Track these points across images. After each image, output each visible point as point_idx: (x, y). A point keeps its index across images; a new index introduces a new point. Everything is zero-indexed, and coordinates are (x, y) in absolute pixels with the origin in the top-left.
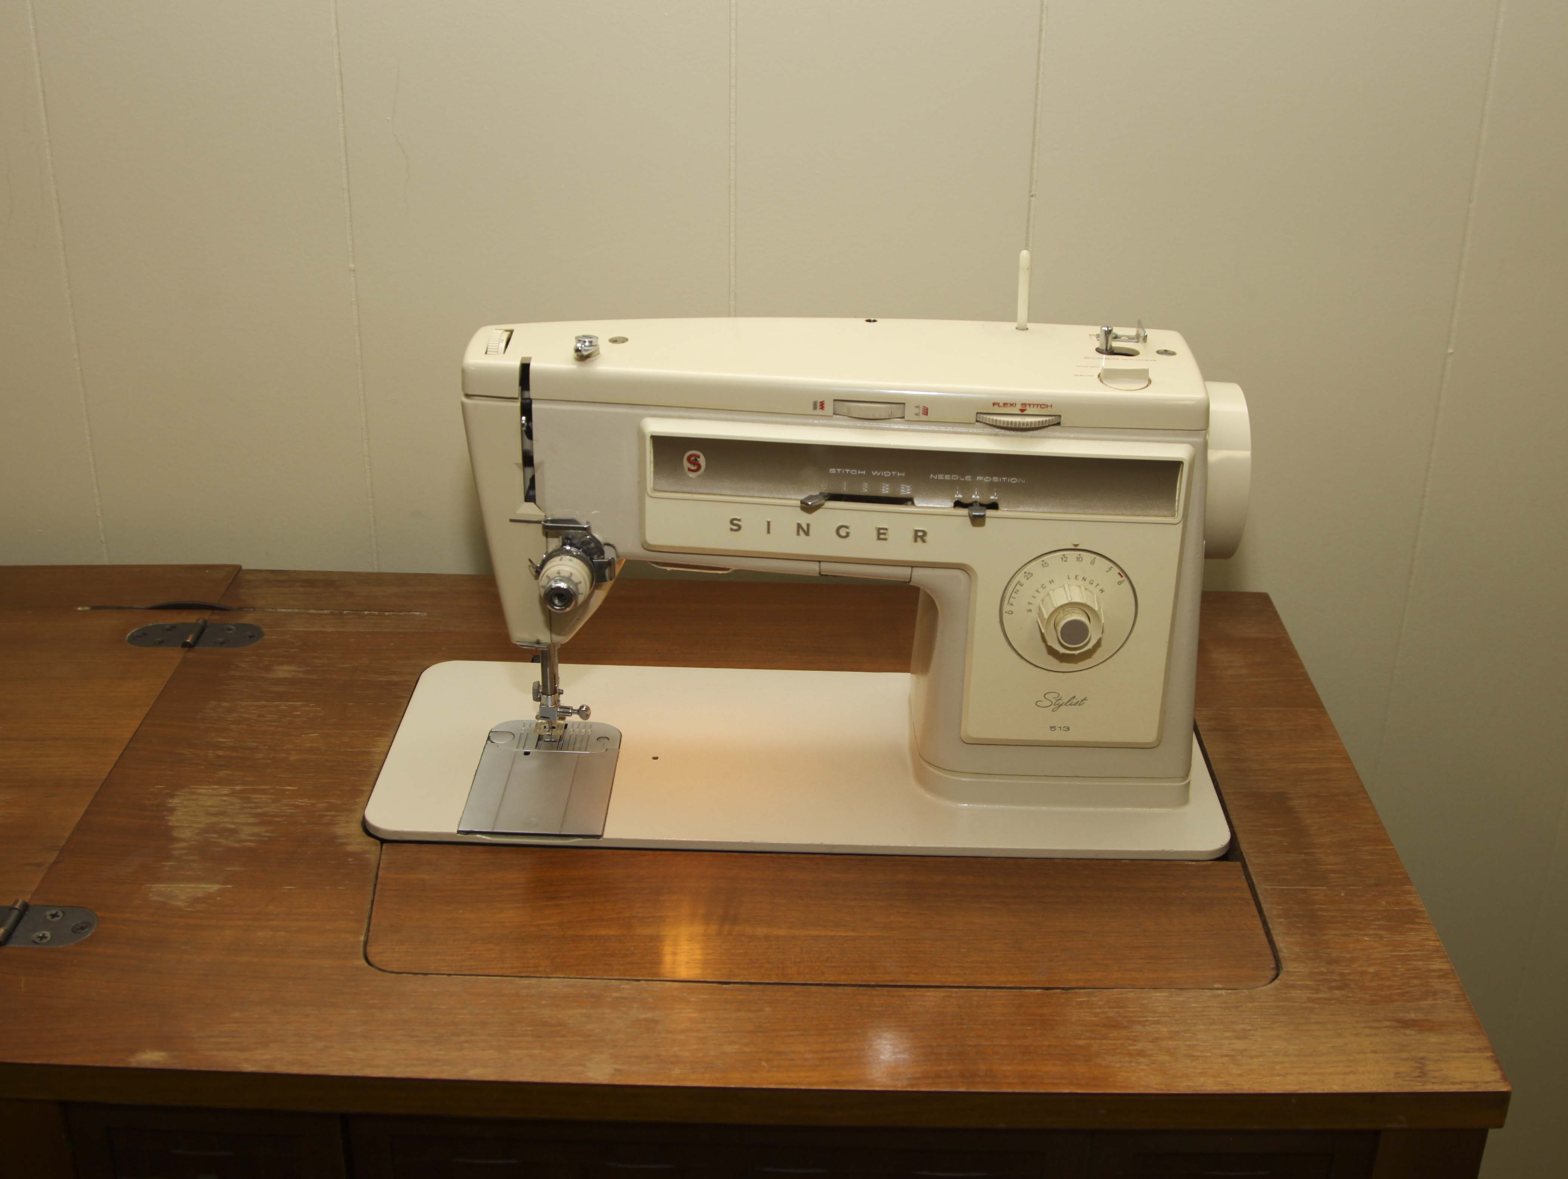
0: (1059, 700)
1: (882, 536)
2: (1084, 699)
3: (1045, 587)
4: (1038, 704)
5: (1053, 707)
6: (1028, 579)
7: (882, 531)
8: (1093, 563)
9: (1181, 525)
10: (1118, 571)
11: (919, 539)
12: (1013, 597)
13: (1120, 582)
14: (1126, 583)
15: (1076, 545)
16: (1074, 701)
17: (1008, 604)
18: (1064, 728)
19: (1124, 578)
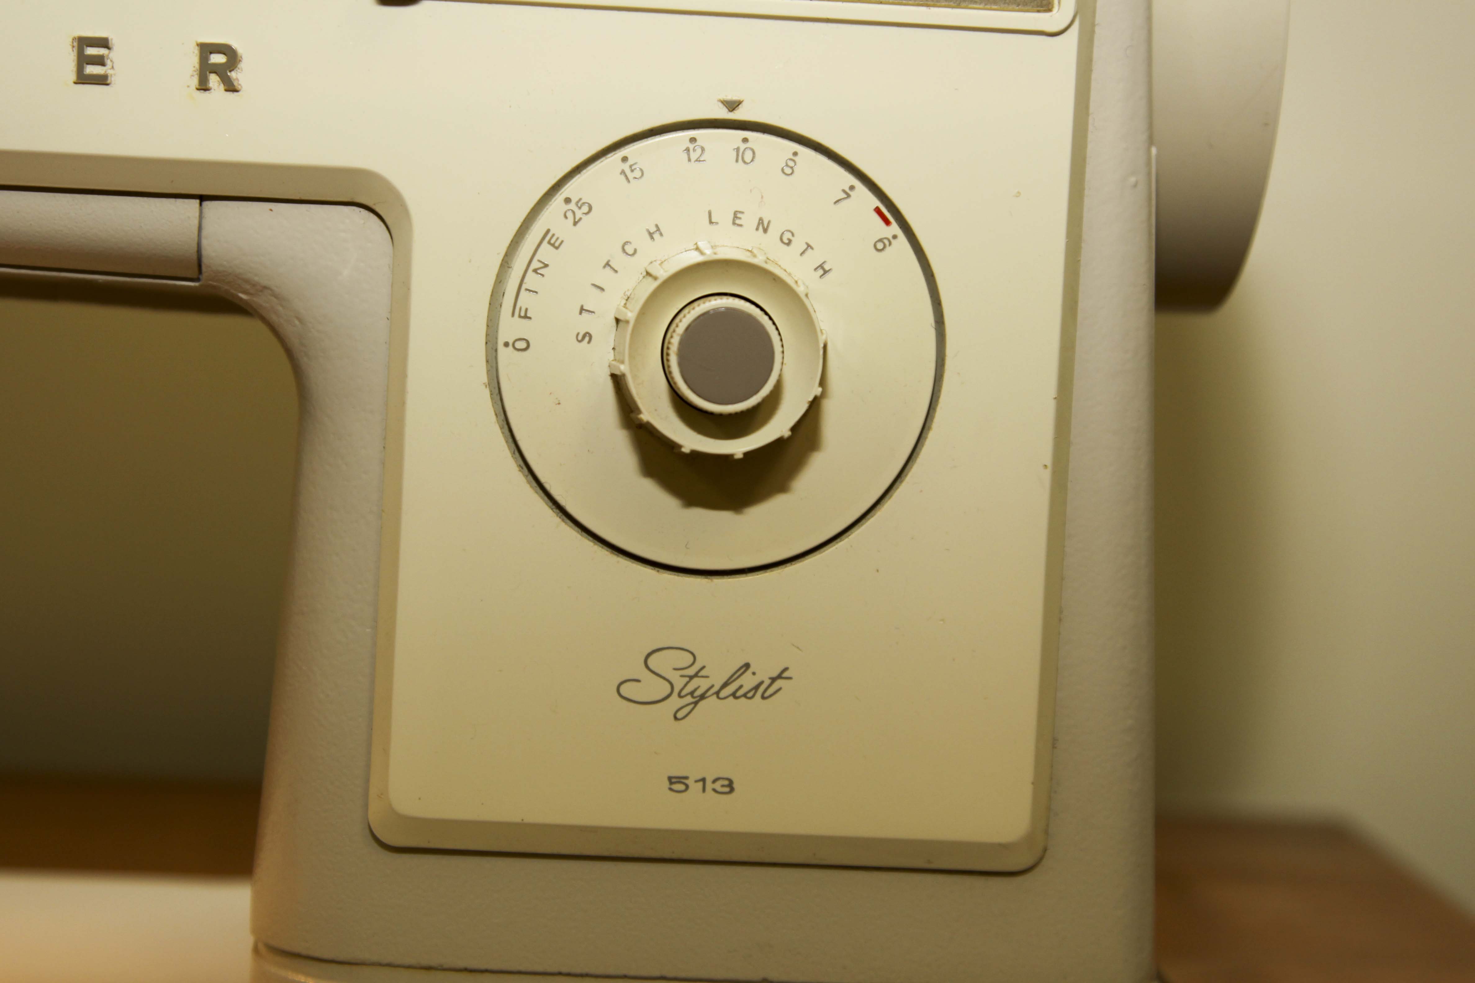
0: (696, 675)
1: (91, 70)
2: (780, 676)
3: (635, 251)
4: (625, 690)
5: (675, 702)
6: (575, 223)
7: (91, 51)
8: (789, 170)
9: (1072, 36)
10: (877, 203)
11: (214, 80)
12: (527, 290)
13: (881, 240)
14: (902, 241)
15: (732, 105)
16: (748, 681)
17: (513, 315)
18: (715, 781)
19: (895, 228)
